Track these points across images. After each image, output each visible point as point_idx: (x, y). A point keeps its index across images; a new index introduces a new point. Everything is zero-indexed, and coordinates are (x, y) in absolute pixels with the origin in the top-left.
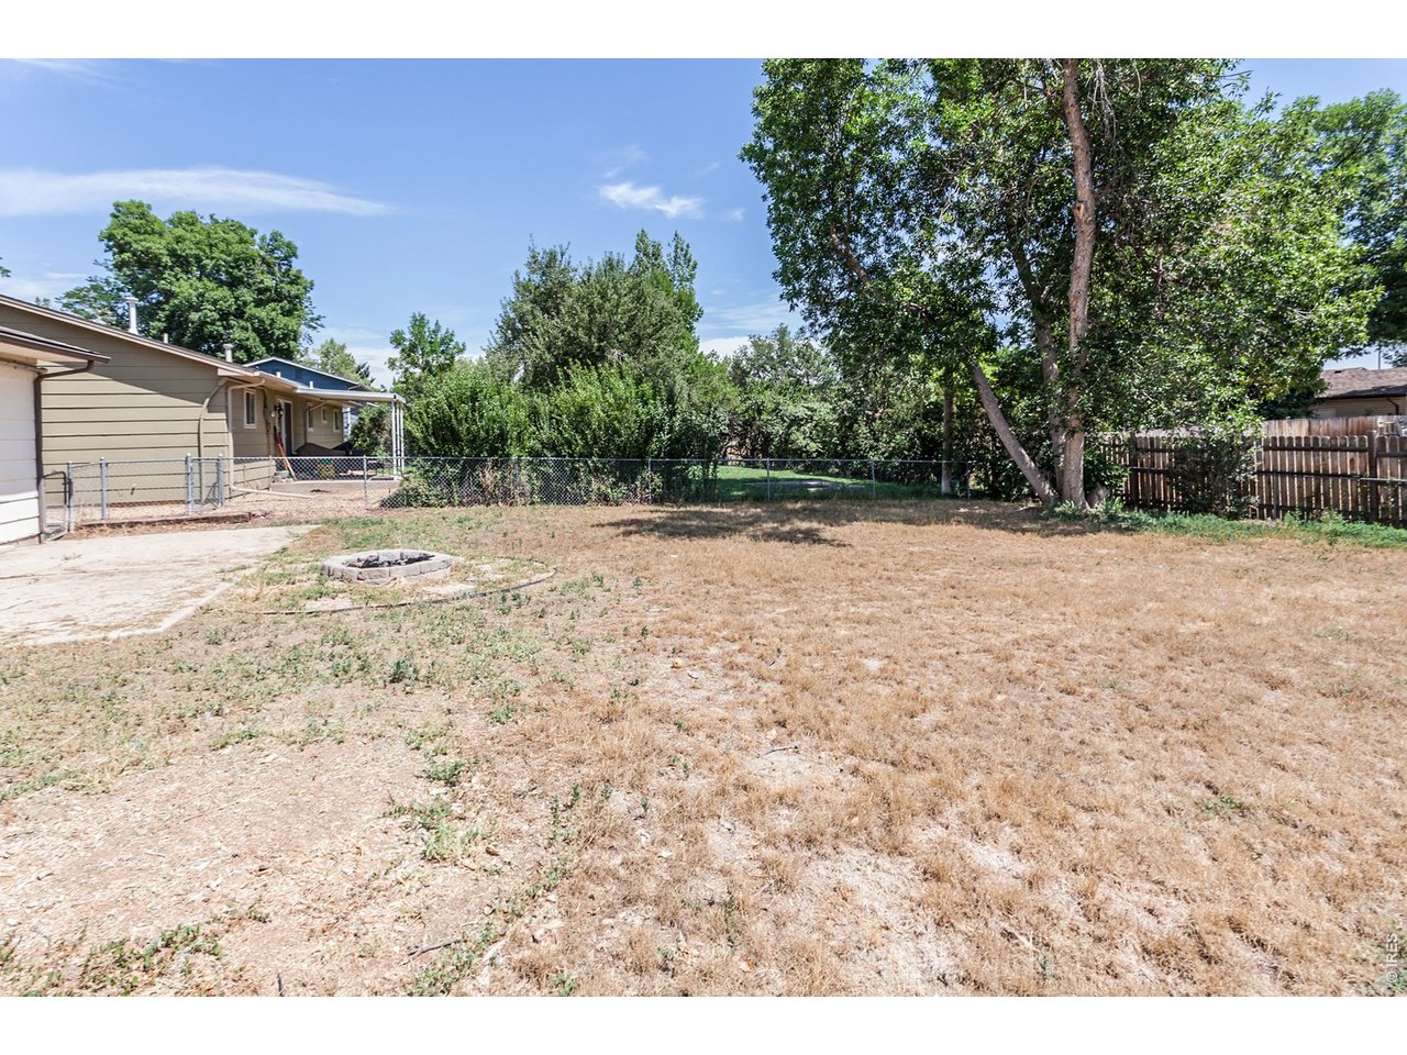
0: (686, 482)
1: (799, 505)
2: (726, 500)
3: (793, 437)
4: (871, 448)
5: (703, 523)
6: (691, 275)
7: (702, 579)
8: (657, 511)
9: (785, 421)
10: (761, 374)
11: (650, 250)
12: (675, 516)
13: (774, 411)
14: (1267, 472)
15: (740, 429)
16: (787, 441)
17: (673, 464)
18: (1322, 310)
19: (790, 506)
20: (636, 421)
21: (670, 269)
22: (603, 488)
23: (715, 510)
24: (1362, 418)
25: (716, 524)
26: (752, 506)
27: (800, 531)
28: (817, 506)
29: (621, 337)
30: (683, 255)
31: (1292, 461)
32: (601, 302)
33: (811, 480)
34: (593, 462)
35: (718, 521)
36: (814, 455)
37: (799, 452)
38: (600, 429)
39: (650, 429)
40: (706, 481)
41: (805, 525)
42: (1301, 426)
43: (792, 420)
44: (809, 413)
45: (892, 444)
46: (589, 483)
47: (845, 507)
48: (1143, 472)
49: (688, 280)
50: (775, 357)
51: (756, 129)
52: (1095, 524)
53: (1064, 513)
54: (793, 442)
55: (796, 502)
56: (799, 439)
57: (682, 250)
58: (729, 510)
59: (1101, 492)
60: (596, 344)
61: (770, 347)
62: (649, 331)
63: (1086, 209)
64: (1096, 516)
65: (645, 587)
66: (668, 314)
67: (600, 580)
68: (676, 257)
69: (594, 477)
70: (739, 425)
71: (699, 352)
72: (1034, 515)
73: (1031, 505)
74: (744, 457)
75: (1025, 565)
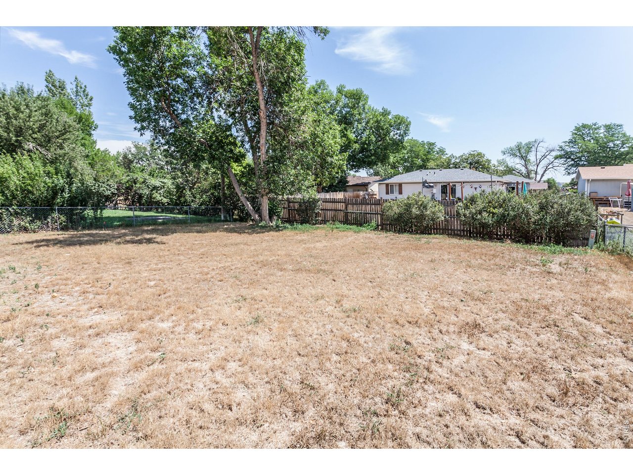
0: (83, 218)
1: (150, 228)
2: (107, 227)
3: (154, 196)
4: (192, 201)
5: (91, 238)
6: (89, 104)
7: (81, 262)
8: (62, 234)
9: (149, 188)
10: (140, 162)
11: (58, 84)
12: (75, 236)
13: (143, 182)
14: (323, 210)
15: (123, 191)
16: (151, 197)
17: (73, 210)
18: (335, 157)
19: (146, 228)
20: (44, 187)
21: (74, 98)
22: (23, 223)
23: (101, 232)
24: (357, 192)
25: (98, 239)
26: (123, 229)
27: (145, 239)
28: (160, 228)
29: (35, 136)
30: (81, 90)
31: (330, 206)
32: (15, 112)
33: (161, 216)
34: (13, 209)
35: (101, 237)
36: (166, 204)
37: (158, 203)
38: (17, 190)
39: (55, 191)
40: (96, 218)
41: (148, 236)
42: (342, 194)
43: (153, 187)
44: (162, 184)
45: (202, 200)
46: (12, 221)
47: (174, 227)
48: (291, 210)
49: (87, 106)
50: (148, 154)
51: (115, 39)
52: (271, 229)
53: (261, 226)
54: (154, 198)
55: (149, 227)
56: (157, 196)
57: (81, 88)
58: (110, 232)
59: (275, 218)
60: (14, 138)
61: (145, 148)
62: (57, 134)
63: (263, 113)
64: (272, 226)
65: (44, 269)
66: (70, 126)
67: (14, 269)
68: (77, 92)
69: (15, 217)
70: (123, 189)
71: (97, 148)
72: (252, 227)
73: (251, 223)
74: (128, 205)
75: (236, 245)
